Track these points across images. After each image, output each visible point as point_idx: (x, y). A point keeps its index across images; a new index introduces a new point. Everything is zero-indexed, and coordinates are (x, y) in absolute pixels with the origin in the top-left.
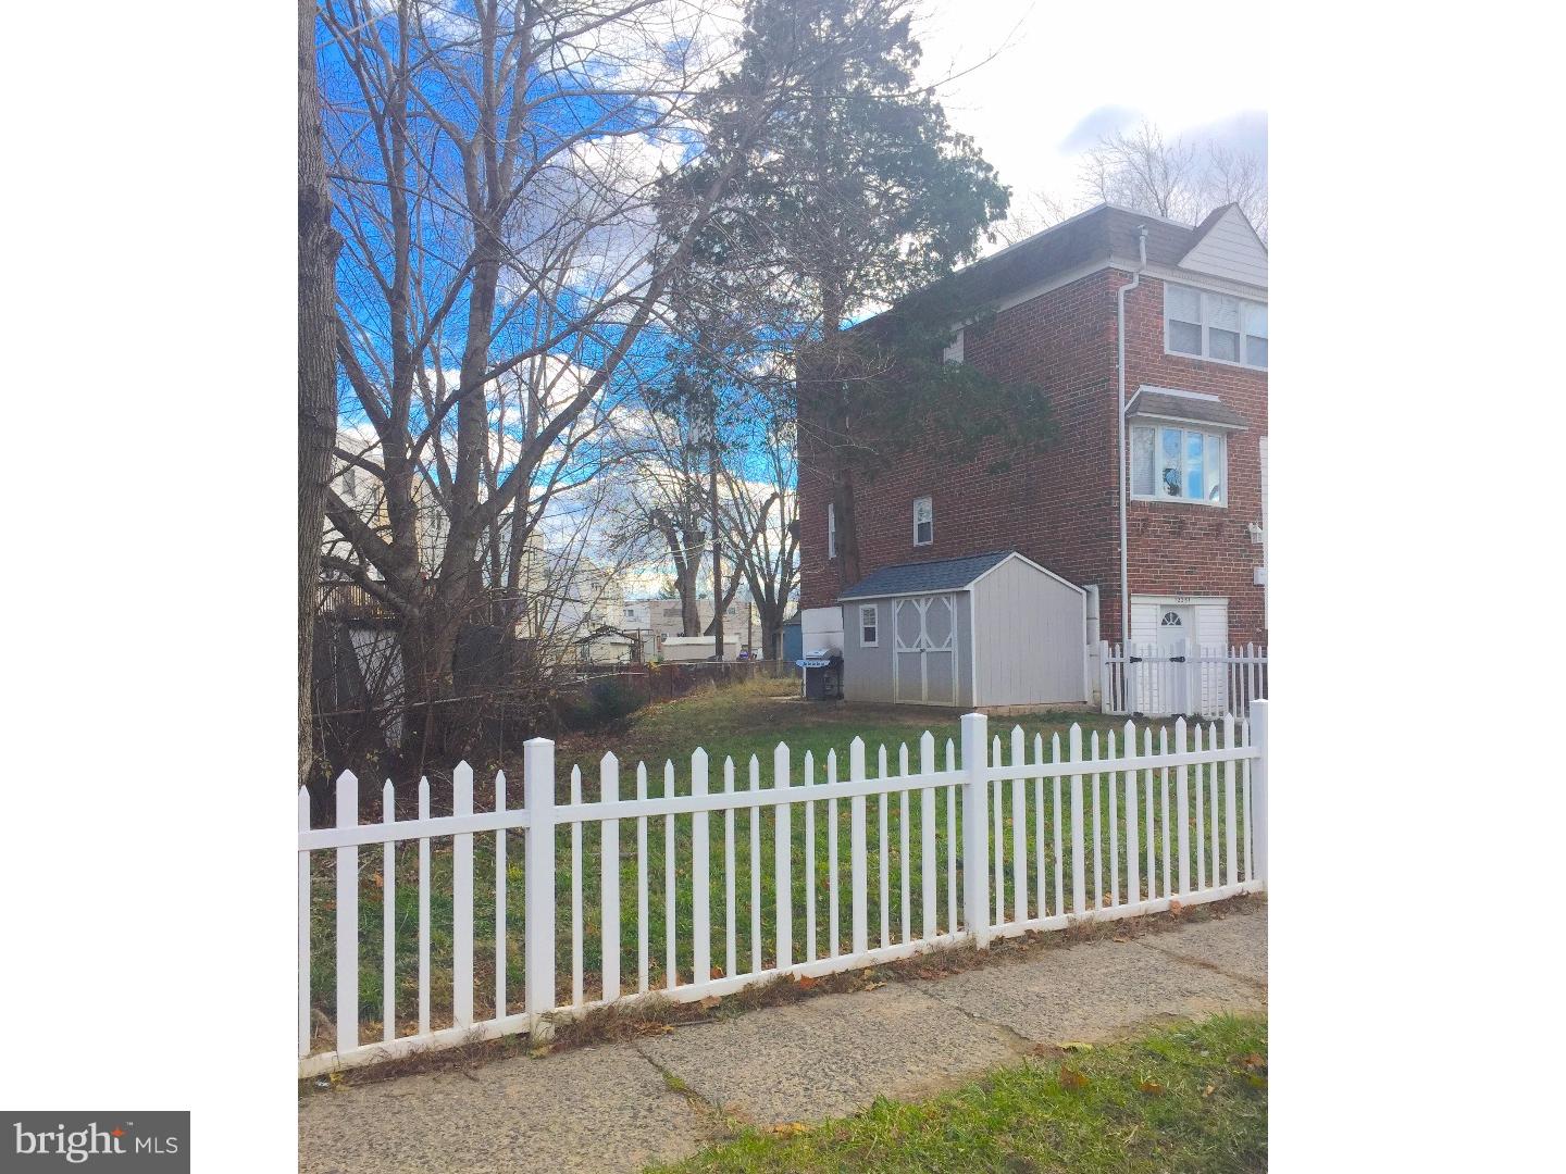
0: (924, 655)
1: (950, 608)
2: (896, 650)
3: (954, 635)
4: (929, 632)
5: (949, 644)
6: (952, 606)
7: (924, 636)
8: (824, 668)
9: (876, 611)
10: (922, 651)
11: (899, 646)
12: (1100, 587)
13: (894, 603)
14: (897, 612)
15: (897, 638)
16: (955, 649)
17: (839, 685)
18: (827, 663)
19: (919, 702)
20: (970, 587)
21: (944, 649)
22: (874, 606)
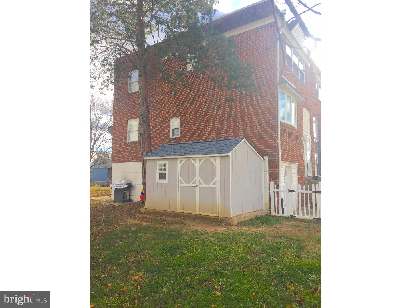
0: (197, 189)
1: (216, 165)
2: (179, 185)
3: (218, 178)
4: (201, 176)
5: (215, 183)
6: (217, 163)
7: (197, 178)
8: (124, 189)
9: (167, 165)
10: (197, 186)
11: (180, 182)
12: (269, 157)
13: (179, 161)
14: (180, 165)
15: (179, 178)
16: (218, 186)
17: (130, 196)
18: (126, 186)
19: (193, 212)
20: (230, 154)
21: (211, 185)
22: (166, 162)
